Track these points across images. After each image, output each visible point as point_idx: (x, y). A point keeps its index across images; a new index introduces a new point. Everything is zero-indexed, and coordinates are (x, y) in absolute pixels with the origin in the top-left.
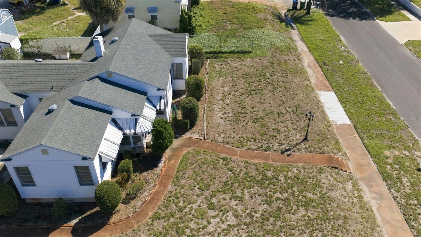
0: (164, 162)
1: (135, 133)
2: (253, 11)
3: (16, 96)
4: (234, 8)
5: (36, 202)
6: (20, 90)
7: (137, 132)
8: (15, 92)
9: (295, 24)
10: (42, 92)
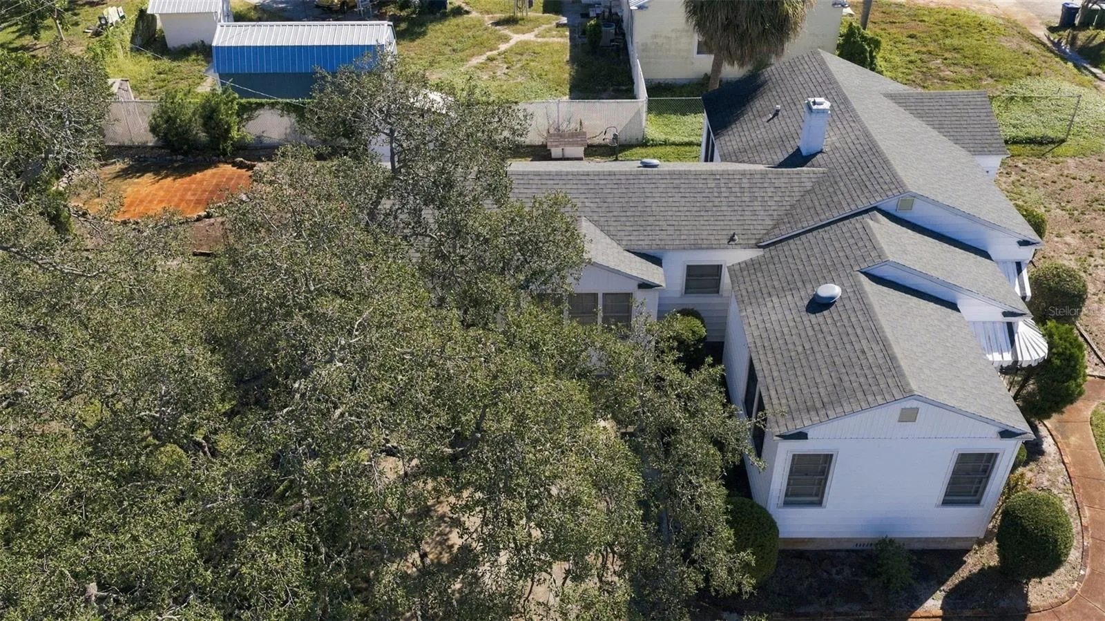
0: (1050, 439)
1: (1016, 362)
2: (980, 31)
3: (638, 259)
4: (924, 21)
5: (790, 547)
6: (647, 242)
7: (1020, 359)
8: (636, 248)
9: (1096, 67)
10: (707, 248)
